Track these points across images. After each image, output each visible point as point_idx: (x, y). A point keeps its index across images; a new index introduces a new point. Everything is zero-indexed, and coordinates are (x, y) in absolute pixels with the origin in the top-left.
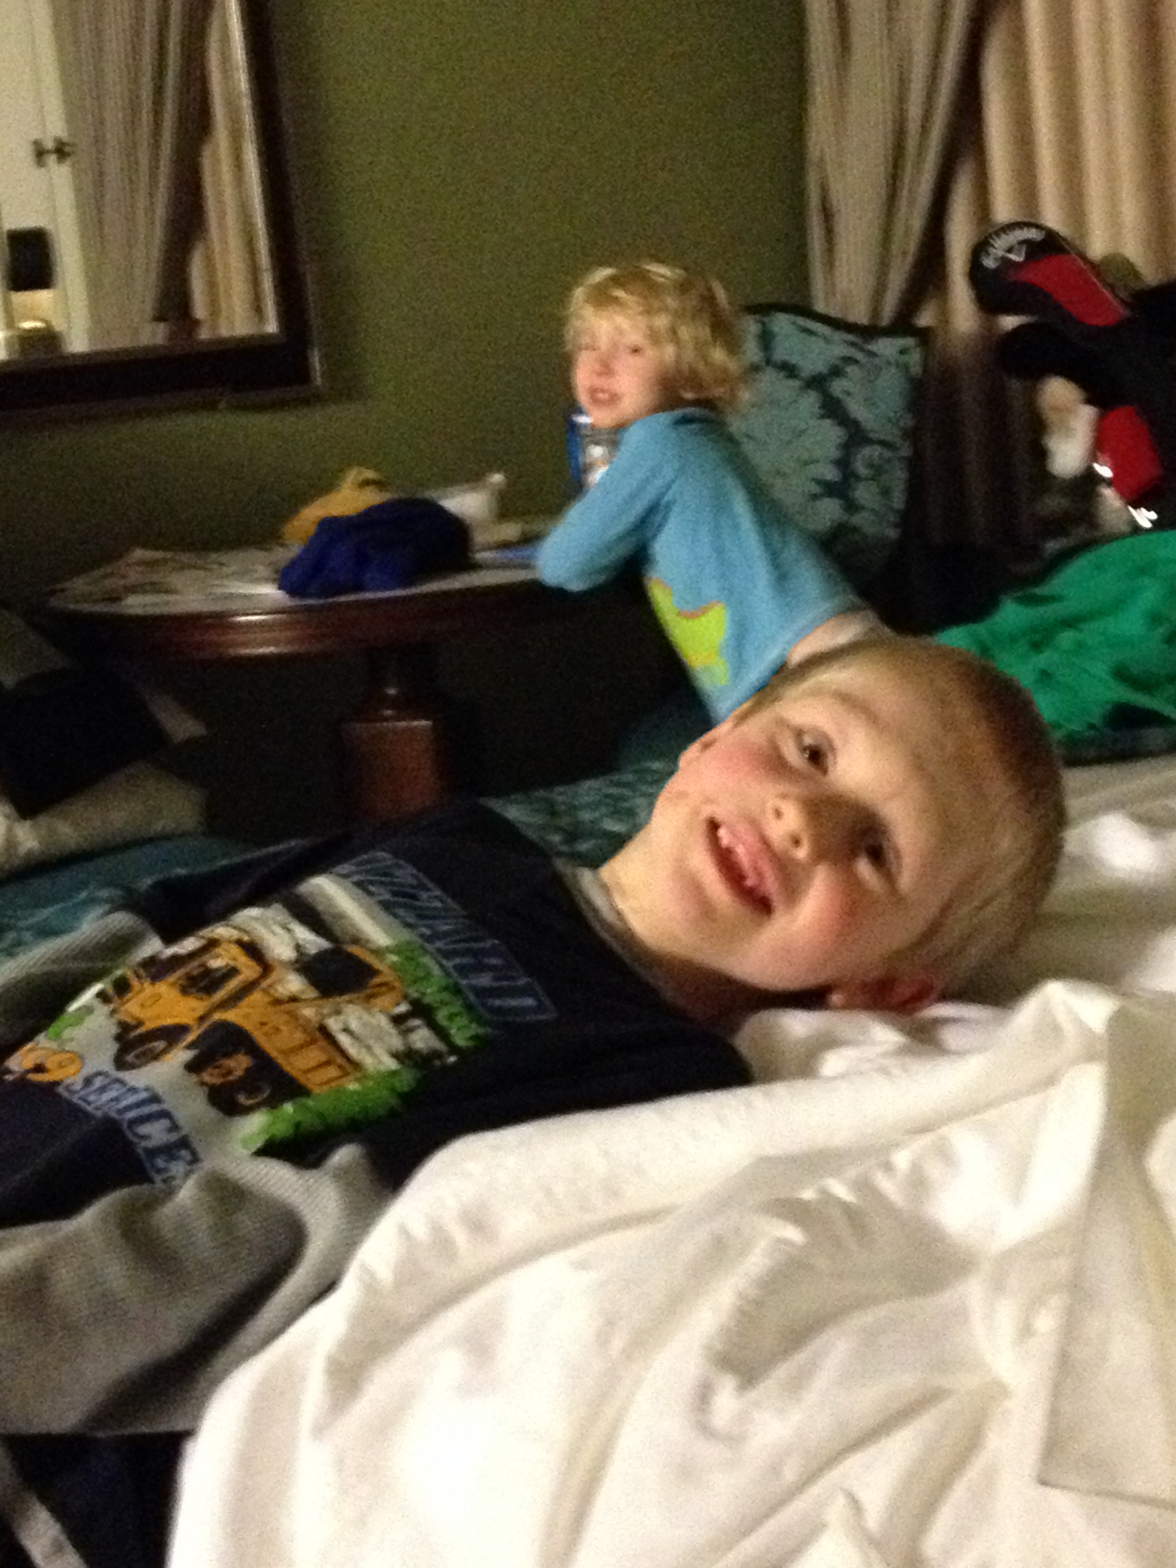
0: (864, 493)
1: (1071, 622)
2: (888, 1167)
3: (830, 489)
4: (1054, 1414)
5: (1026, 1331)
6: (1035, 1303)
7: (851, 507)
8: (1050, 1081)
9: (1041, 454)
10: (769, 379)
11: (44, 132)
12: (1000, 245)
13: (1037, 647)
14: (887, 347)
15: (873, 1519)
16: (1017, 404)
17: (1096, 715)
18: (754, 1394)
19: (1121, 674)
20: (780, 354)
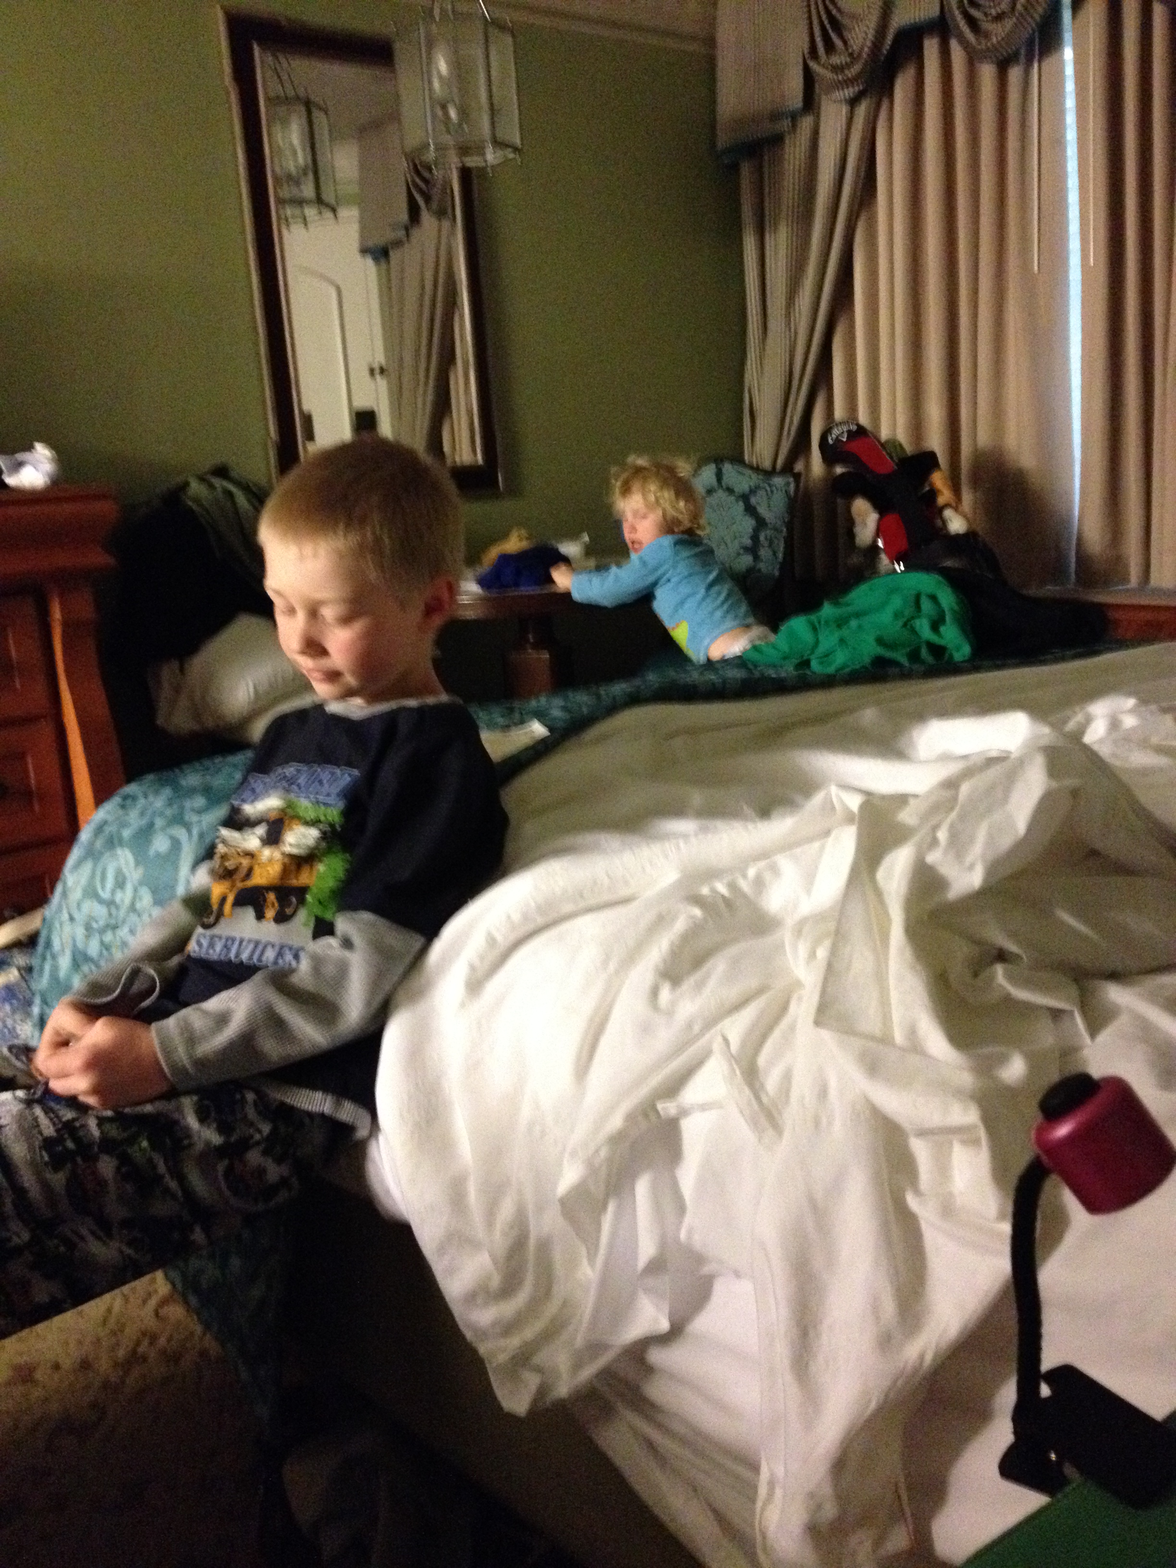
0: (764, 553)
1: (858, 615)
2: (745, 876)
3: (746, 549)
4: (823, 993)
5: (812, 955)
6: (817, 942)
7: (756, 558)
8: (827, 833)
9: (851, 535)
10: (721, 494)
11: (374, 358)
12: (836, 432)
13: (839, 626)
14: (778, 481)
15: (734, 1047)
16: (840, 509)
17: (867, 660)
18: (679, 991)
19: (880, 641)
20: (726, 480)
